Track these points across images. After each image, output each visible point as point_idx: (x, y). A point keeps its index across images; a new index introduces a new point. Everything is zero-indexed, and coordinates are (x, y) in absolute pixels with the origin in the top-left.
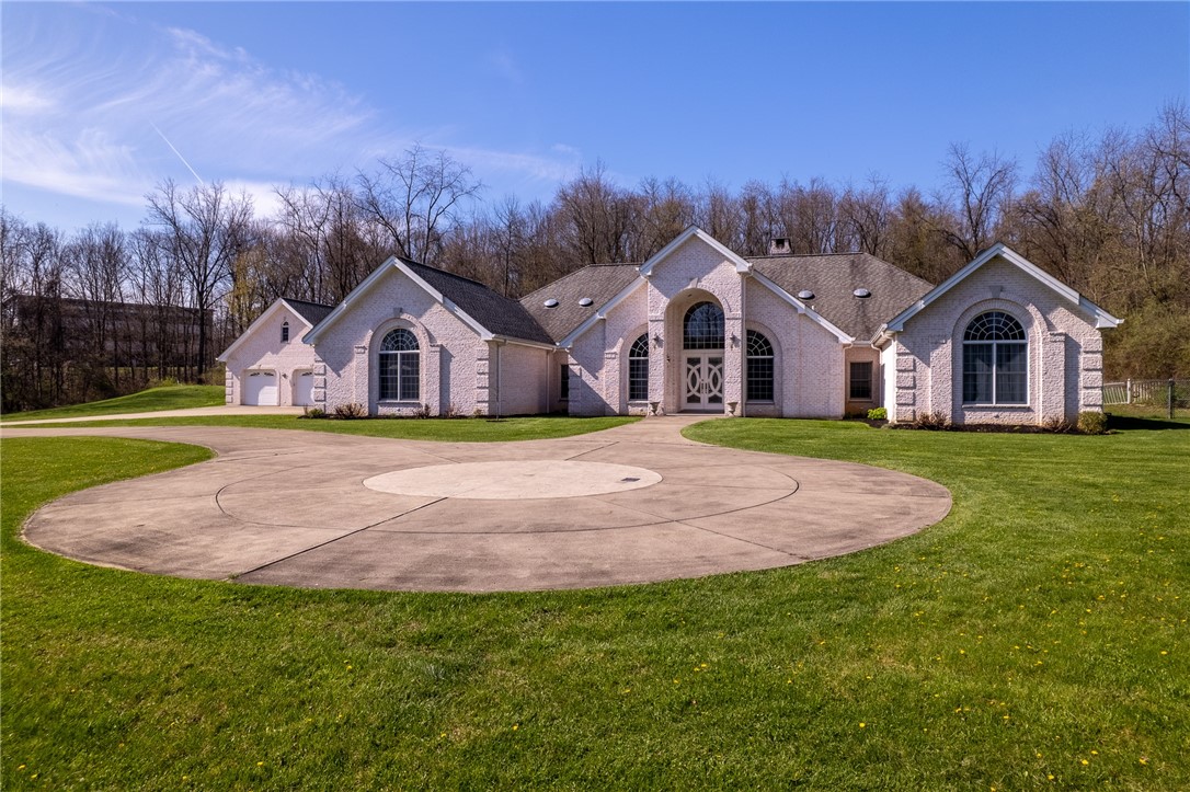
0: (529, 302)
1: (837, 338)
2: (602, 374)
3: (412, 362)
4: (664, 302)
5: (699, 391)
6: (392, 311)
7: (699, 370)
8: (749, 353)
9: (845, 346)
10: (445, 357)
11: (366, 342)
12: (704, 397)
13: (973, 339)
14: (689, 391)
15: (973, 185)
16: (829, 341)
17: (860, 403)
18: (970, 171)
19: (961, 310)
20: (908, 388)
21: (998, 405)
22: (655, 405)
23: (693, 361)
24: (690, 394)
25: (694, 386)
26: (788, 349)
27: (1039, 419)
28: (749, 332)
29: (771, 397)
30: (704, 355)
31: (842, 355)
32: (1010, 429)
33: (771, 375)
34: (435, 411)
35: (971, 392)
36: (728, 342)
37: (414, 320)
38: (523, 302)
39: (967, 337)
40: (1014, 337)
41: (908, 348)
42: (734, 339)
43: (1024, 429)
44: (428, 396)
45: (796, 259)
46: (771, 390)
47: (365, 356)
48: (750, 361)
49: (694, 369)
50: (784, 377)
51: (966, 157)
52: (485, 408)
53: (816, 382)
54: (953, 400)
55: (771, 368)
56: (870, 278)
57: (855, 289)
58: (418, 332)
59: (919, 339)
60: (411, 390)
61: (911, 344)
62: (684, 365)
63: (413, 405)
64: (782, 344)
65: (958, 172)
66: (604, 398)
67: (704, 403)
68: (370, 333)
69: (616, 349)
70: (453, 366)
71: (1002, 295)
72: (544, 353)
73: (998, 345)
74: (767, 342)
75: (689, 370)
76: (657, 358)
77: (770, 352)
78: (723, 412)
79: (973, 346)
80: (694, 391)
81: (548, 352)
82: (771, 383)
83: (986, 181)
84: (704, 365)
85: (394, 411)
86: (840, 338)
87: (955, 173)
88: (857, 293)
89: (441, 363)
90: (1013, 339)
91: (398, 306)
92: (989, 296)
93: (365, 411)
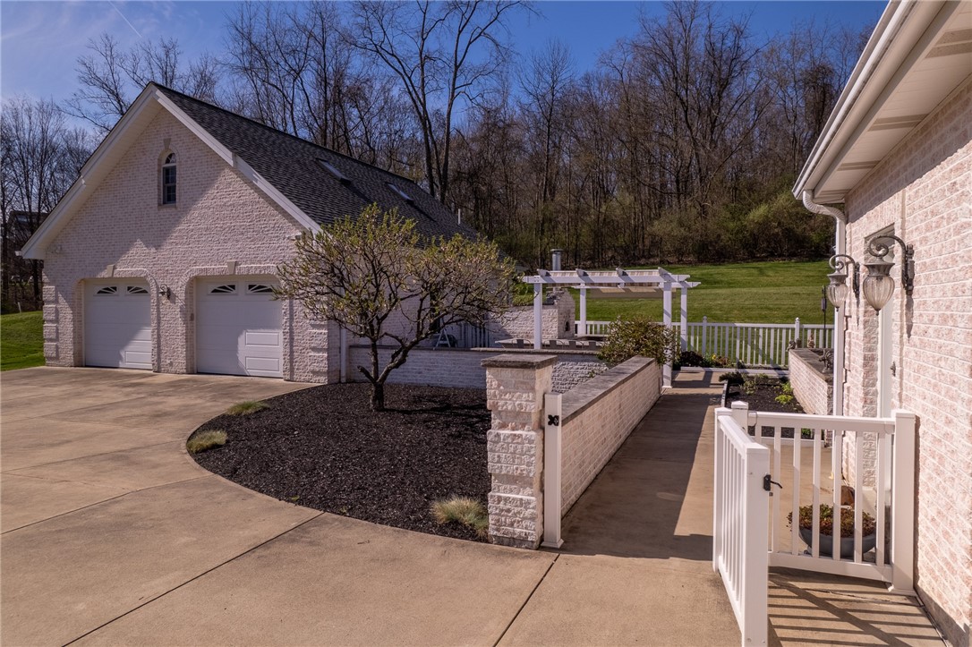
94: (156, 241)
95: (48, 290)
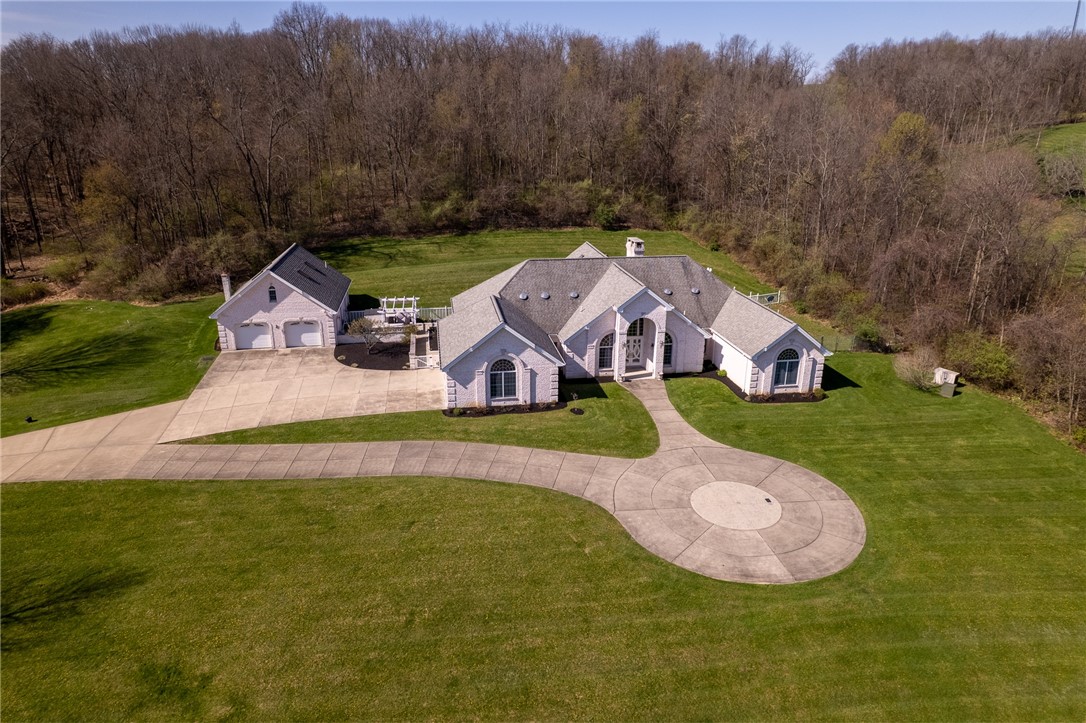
2: (586, 358)
3: (511, 379)
4: (627, 324)
10: (533, 374)
11: (484, 368)
12: (631, 359)
13: (782, 360)
21: (786, 386)
26: (680, 341)
27: (799, 390)
29: (669, 363)
30: (632, 339)
33: (671, 353)
34: (528, 402)
35: (777, 382)
36: (658, 344)
37: (514, 356)
39: (780, 360)
40: (796, 359)
43: (794, 394)
44: (523, 395)
46: (670, 360)
47: (483, 376)
50: (678, 354)
52: (556, 399)
53: (691, 355)
54: (771, 386)
55: (671, 349)
56: (696, 278)
57: (691, 287)
58: (517, 362)
60: (511, 392)
63: (514, 400)
64: (678, 338)
66: (586, 369)
68: (486, 363)
69: (594, 344)
70: (538, 379)
73: (789, 362)
74: (670, 337)
77: (671, 341)
79: (781, 363)
82: (670, 356)
84: (632, 344)
85: (502, 404)
86: (705, 336)
88: (693, 290)
89: (531, 378)
91: (505, 349)
93: (484, 408)
94: (268, 310)
95: (220, 328)
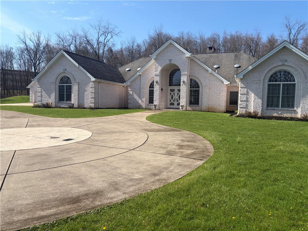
0: (121, 69)
1: (223, 82)
3: (69, 88)
4: (160, 68)
5: (174, 101)
6: (62, 70)
7: (174, 93)
8: (191, 88)
9: (227, 85)
10: (80, 87)
11: (54, 81)
12: (176, 103)
13: (272, 82)
14: (170, 101)
15: (292, 30)
16: (220, 83)
17: (232, 107)
18: (291, 25)
19: (267, 70)
20: (244, 101)
21: (282, 109)
22: (155, 106)
23: (172, 90)
24: (171, 102)
25: (172, 99)
26: (205, 86)
27: (299, 116)
28: (191, 80)
29: (198, 104)
30: (176, 88)
31: (226, 89)
32: (286, 119)
33: (198, 96)
34: (76, 105)
35: (270, 103)
36: (182, 83)
38: (119, 69)
39: (270, 81)
40: (290, 81)
41: (245, 85)
42: (184, 82)
43: (292, 119)
44: (74, 100)
45: (215, 54)
46: (198, 101)
47: (54, 86)
48: (191, 91)
49: (172, 93)
50: (203, 97)
51: (290, 20)
52: (92, 105)
53: (215, 98)
54: (262, 106)
55: (199, 93)
56: (241, 61)
57: (235, 64)
58: (71, 78)
59: (249, 82)
60: (69, 98)
61: (246, 84)
62: (169, 92)
63: (69, 103)
64: (203, 84)
65: (287, 26)
66: (140, 103)
67: (176, 106)
71: (286, 63)
72: (122, 87)
73: (283, 84)
74: (198, 84)
75: (171, 93)
76: (157, 88)
77: (199, 87)
78: (179, 109)
79: (272, 84)
80: (172, 101)
81: (123, 86)
82: (198, 98)
83: (297, 28)
84: (176, 92)
86: (224, 82)
87: (286, 26)
88: (236, 66)
89: (78, 89)
90: (290, 82)
91: (65, 68)
92: (281, 64)
93: (54, 105)
95: (31, 92)
